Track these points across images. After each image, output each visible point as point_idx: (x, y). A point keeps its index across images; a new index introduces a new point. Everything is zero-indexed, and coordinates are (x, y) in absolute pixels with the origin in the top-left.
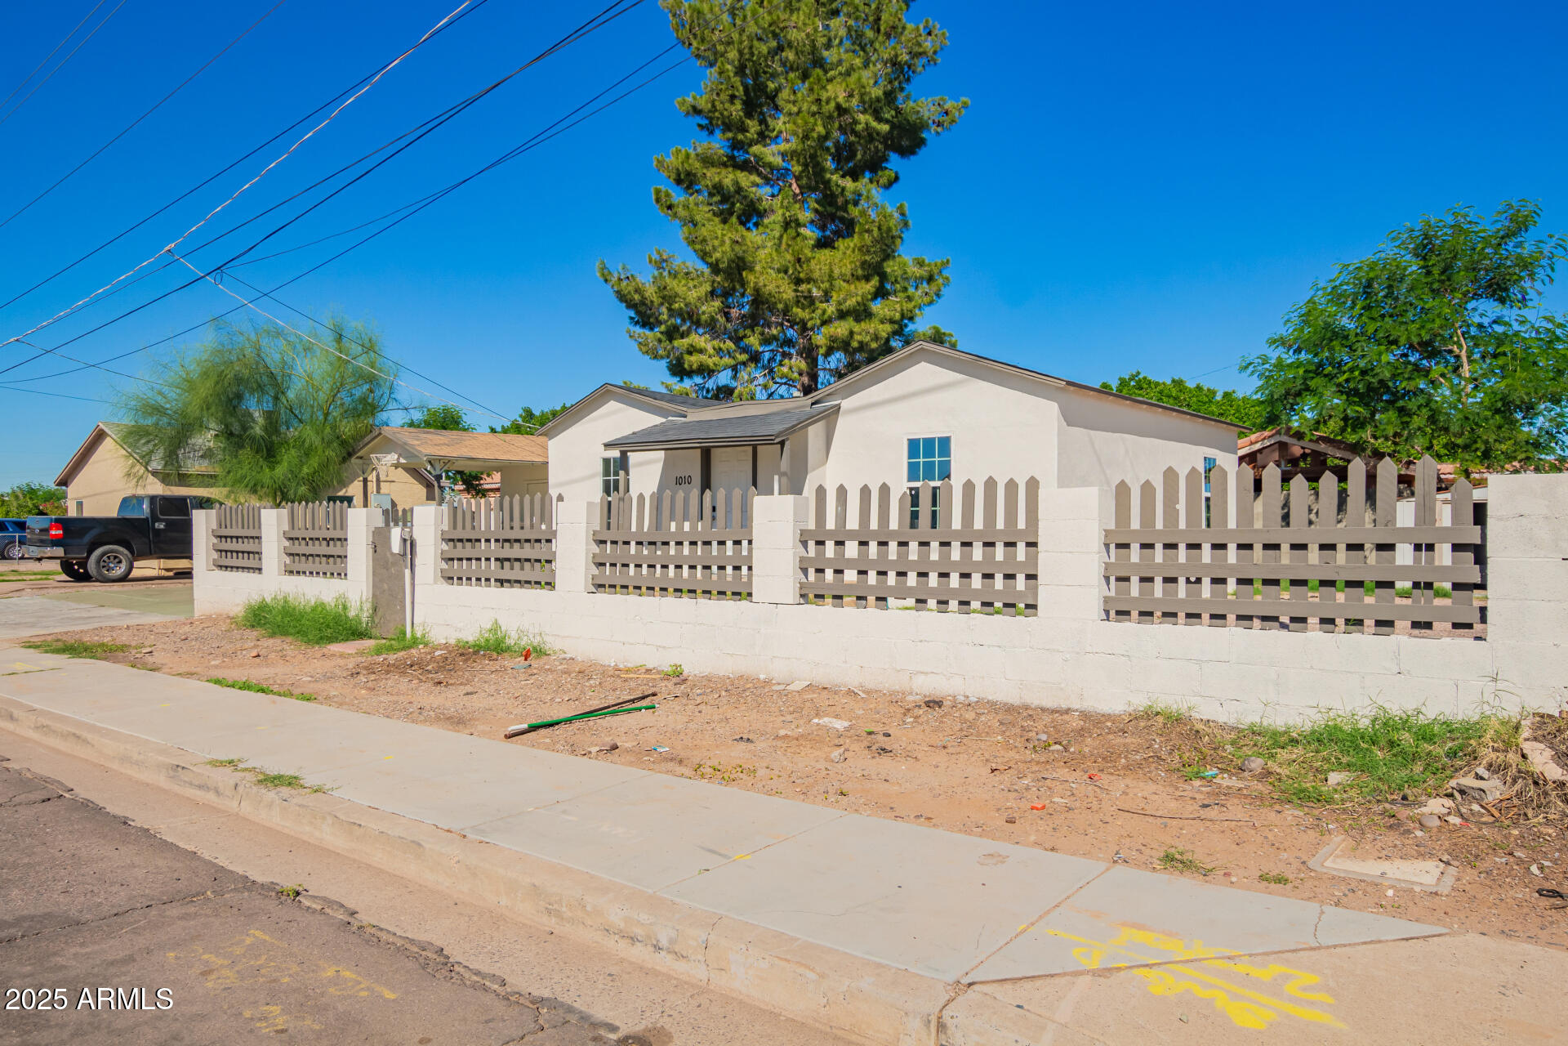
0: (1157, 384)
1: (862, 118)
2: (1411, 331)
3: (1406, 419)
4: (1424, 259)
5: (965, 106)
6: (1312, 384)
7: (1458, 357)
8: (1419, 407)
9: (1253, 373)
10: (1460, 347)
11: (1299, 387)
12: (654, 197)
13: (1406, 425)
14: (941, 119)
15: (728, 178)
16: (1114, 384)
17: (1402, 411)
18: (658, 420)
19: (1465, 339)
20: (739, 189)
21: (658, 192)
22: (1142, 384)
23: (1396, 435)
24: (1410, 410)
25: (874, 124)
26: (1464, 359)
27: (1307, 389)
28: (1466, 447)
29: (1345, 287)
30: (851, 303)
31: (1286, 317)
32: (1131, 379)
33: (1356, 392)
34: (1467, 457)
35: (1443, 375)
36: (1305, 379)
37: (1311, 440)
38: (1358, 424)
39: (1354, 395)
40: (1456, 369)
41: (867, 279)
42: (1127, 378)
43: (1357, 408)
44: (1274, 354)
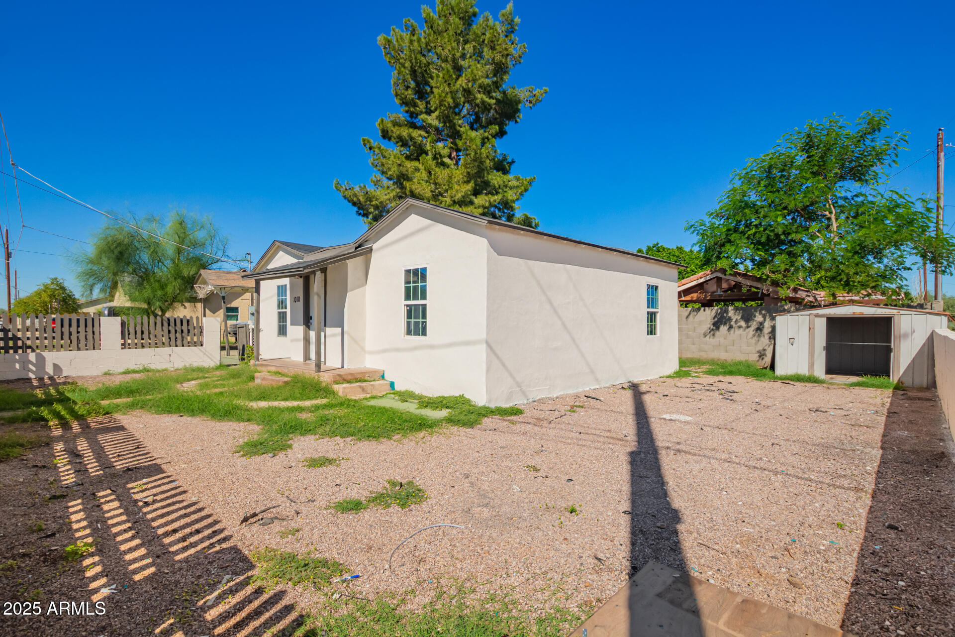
0: (669, 249)
1: (479, 96)
2: (798, 200)
3: (793, 259)
4: (807, 152)
5: (546, 92)
6: (732, 238)
7: (829, 219)
8: (802, 251)
9: (693, 232)
10: (831, 213)
11: (723, 241)
12: (362, 143)
13: (792, 264)
14: (531, 99)
15: (405, 132)
16: (644, 249)
17: (790, 254)
18: (295, 261)
19: (834, 206)
20: (412, 138)
21: (364, 140)
22: (659, 250)
23: (787, 270)
24: (796, 253)
25: (487, 99)
26: (833, 220)
27: (729, 241)
28: (833, 279)
29: (754, 173)
30: (459, 196)
31: (720, 199)
32: (654, 247)
33: (759, 243)
34: (834, 285)
35: (819, 231)
36: (727, 235)
37: (730, 274)
38: (762, 263)
39: (759, 245)
40: (828, 227)
41: (468, 182)
42: (652, 246)
43: (761, 253)
44: (707, 220)
